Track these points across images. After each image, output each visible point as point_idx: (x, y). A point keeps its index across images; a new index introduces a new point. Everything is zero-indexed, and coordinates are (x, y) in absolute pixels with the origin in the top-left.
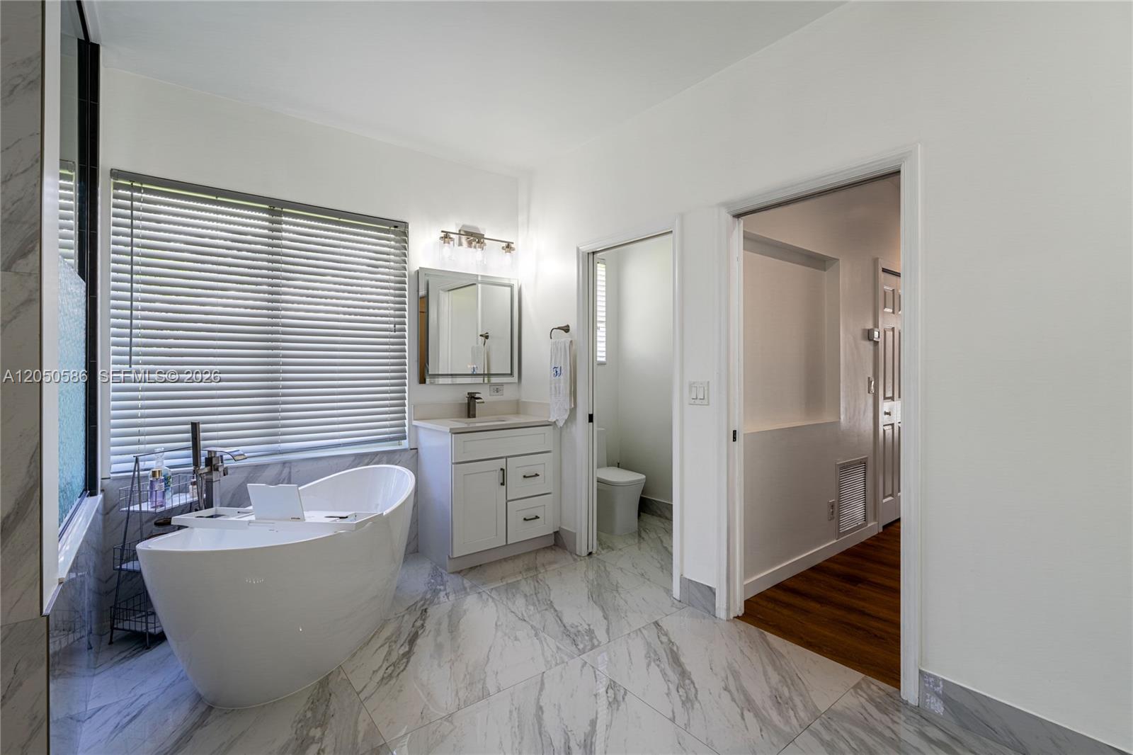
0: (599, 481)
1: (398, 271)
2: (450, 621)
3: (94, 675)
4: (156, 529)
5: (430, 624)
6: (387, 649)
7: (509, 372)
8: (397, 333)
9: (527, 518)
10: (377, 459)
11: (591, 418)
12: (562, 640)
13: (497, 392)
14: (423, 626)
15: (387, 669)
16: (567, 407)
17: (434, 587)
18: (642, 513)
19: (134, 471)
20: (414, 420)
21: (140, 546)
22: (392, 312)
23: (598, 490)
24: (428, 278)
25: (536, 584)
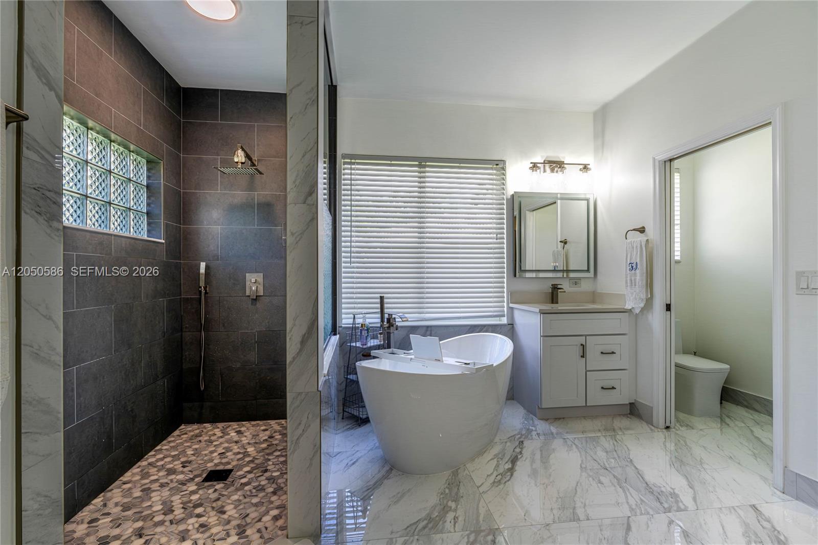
0: (677, 365)
1: (498, 196)
2: (541, 454)
3: (336, 434)
4: (363, 358)
5: (527, 452)
6: (496, 462)
7: (586, 269)
8: (498, 240)
9: (605, 387)
10: (485, 329)
11: (668, 307)
12: (645, 494)
13: (576, 285)
14: (521, 453)
15: (497, 476)
16: (643, 296)
17: (527, 427)
18: (723, 401)
19: (353, 324)
20: (511, 303)
21: (358, 364)
22: (495, 225)
23: (676, 373)
24: (520, 199)
25: (615, 443)
